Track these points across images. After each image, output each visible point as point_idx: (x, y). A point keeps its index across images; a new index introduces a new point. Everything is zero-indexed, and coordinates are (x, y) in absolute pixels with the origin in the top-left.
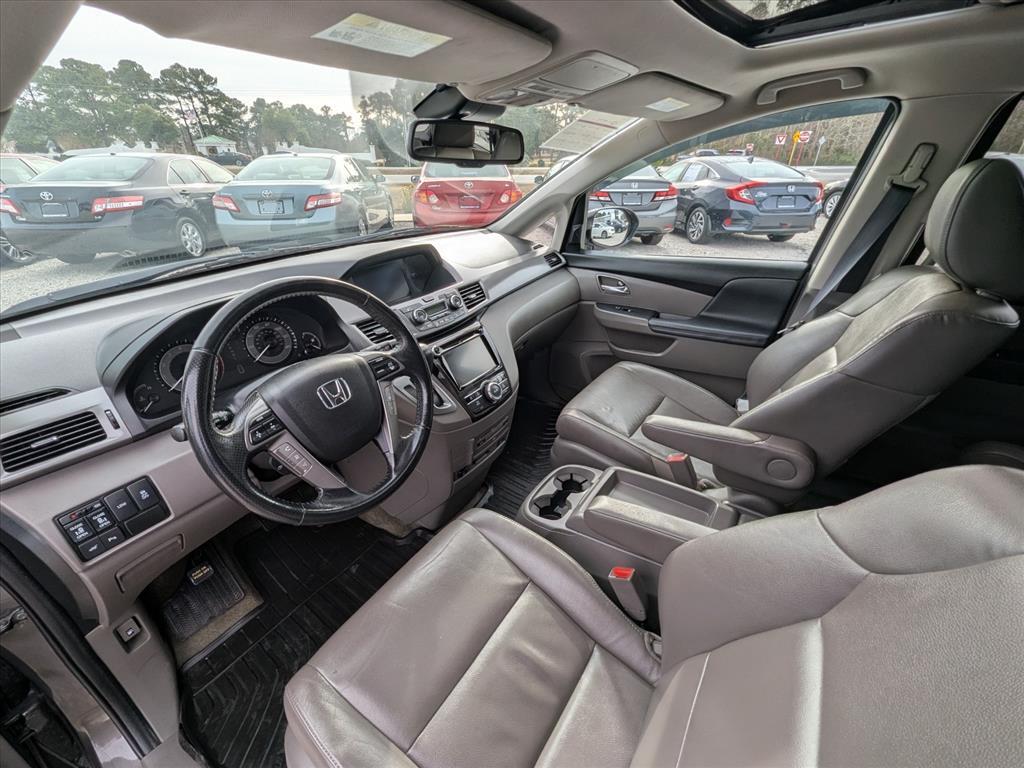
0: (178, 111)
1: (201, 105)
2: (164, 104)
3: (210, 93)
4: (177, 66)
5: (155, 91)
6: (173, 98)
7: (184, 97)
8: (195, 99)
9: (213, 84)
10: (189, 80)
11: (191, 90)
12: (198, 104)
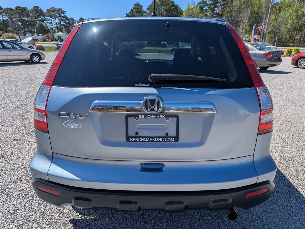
0: (50, 23)
1: (59, 21)
2: (46, 20)
3: (63, 17)
4: (53, 8)
5: (43, 16)
6: (49, 18)
7: (53, 18)
8: (57, 19)
9: (64, 14)
10: (56, 12)
11: (56, 16)
12: (58, 21)
